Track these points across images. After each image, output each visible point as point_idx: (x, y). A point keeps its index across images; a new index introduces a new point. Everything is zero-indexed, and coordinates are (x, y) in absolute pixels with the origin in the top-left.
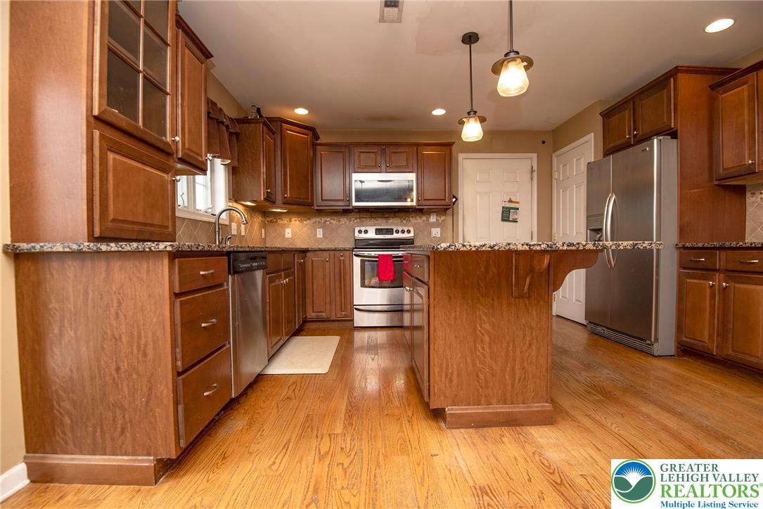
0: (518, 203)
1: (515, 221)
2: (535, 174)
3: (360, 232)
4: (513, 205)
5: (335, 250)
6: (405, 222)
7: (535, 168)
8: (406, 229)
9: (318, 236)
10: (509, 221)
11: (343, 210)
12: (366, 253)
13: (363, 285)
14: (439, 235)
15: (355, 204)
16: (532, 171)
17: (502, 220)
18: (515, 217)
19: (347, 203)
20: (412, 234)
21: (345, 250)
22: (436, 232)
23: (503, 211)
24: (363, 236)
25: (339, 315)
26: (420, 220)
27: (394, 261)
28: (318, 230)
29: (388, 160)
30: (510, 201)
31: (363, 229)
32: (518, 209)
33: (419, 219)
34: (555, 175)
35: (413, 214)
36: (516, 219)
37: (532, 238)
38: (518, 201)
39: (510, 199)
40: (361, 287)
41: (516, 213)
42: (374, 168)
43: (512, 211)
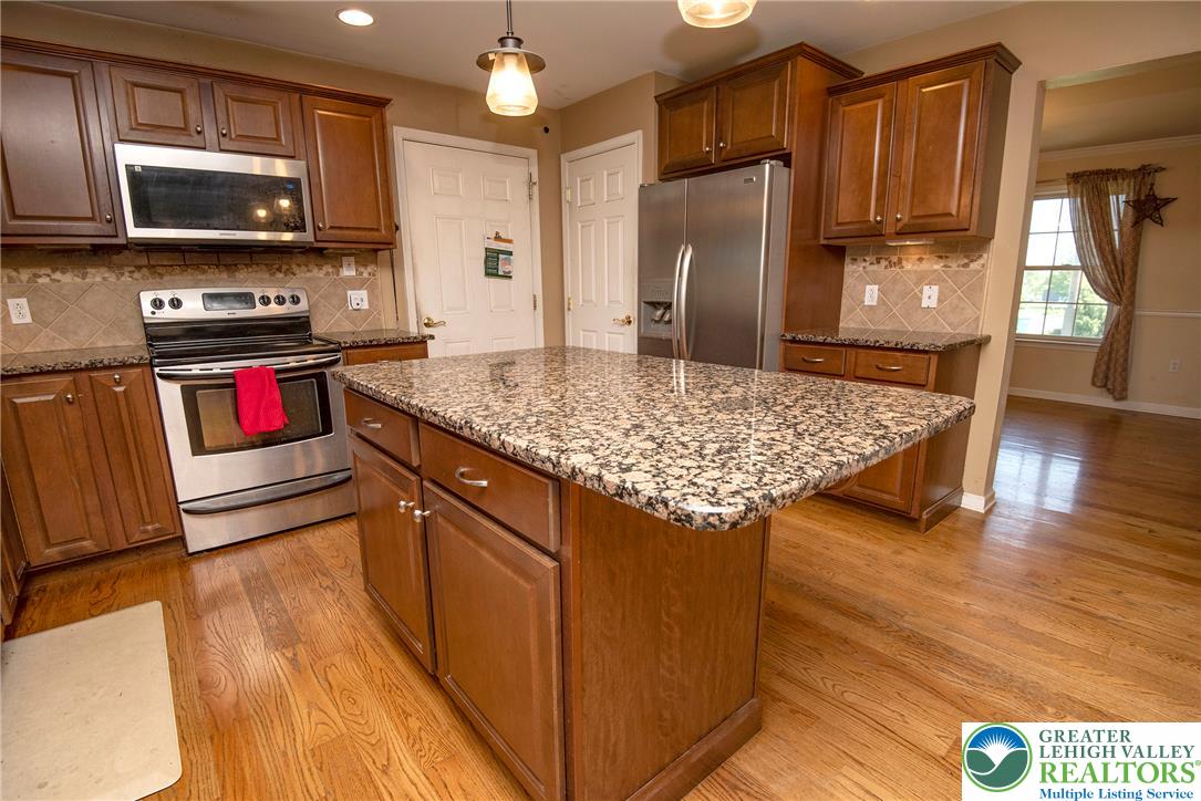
0: (510, 241)
1: (507, 276)
2: (536, 189)
3: (158, 304)
4: (503, 246)
5: (92, 367)
6: (281, 275)
7: (535, 178)
8: (287, 294)
9: (17, 320)
10: (497, 275)
11: (92, 245)
12: (196, 369)
13: (198, 447)
14: (365, 306)
15: (134, 232)
16: (531, 184)
17: (487, 274)
18: (507, 268)
19: (109, 229)
20: (303, 306)
21: (124, 365)
22: (359, 298)
23: (487, 257)
24: (167, 314)
25: (137, 537)
26: (320, 274)
27: (280, 381)
29: (222, 117)
30: (498, 238)
31: (166, 296)
32: (510, 253)
33: (316, 270)
34: (567, 195)
35: (302, 259)
36: (510, 272)
37: (535, 307)
38: (510, 238)
39: (497, 233)
40: (194, 454)
41: (509, 262)
42: (184, 135)
43: (501, 256)
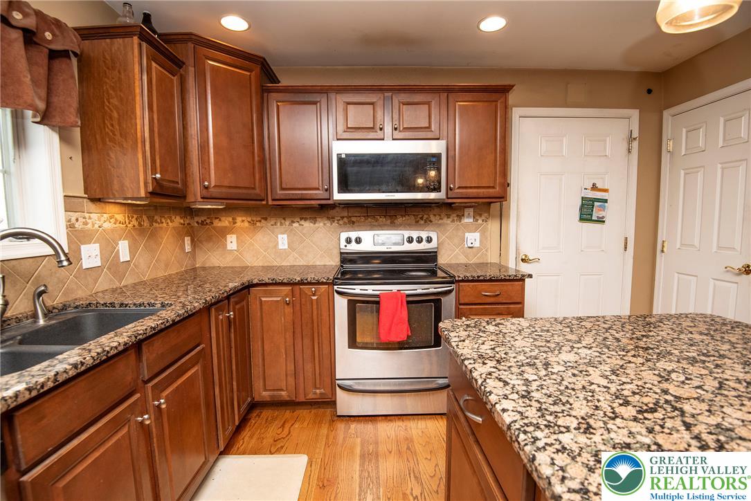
0: (606, 191)
1: (601, 221)
2: (635, 144)
3: (349, 241)
4: (598, 195)
5: (301, 283)
6: (422, 222)
7: (636, 134)
8: (424, 235)
9: (281, 247)
10: (590, 220)
11: (319, 205)
12: (357, 289)
13: (353, 343)
14: (477, 244)
15: (338, 196)
16: (631, 139)
17: (581, 219)
18: (601, 214)
19: (326, 195)
20: (434, 244)
21: (319, 283)
22: (473, 238)
23: (582, 205)
24: (354, 247)
25: (311, 396)
26: (450, 224)
27: (408, 302)
28: (280, 236)
29: (396, 116)
30: (594, 188)
31: (353, 235)
32: (606, 201)
33: (445, 218)
34: (668, 145)
35: (436, 211)
36: (603, 217)
37: (626, 248)
38: (606, 188)
39: (594, 185)
40: (349, 348)
41: (603, 208)
42: (373, 132)
43: (596, 204)
